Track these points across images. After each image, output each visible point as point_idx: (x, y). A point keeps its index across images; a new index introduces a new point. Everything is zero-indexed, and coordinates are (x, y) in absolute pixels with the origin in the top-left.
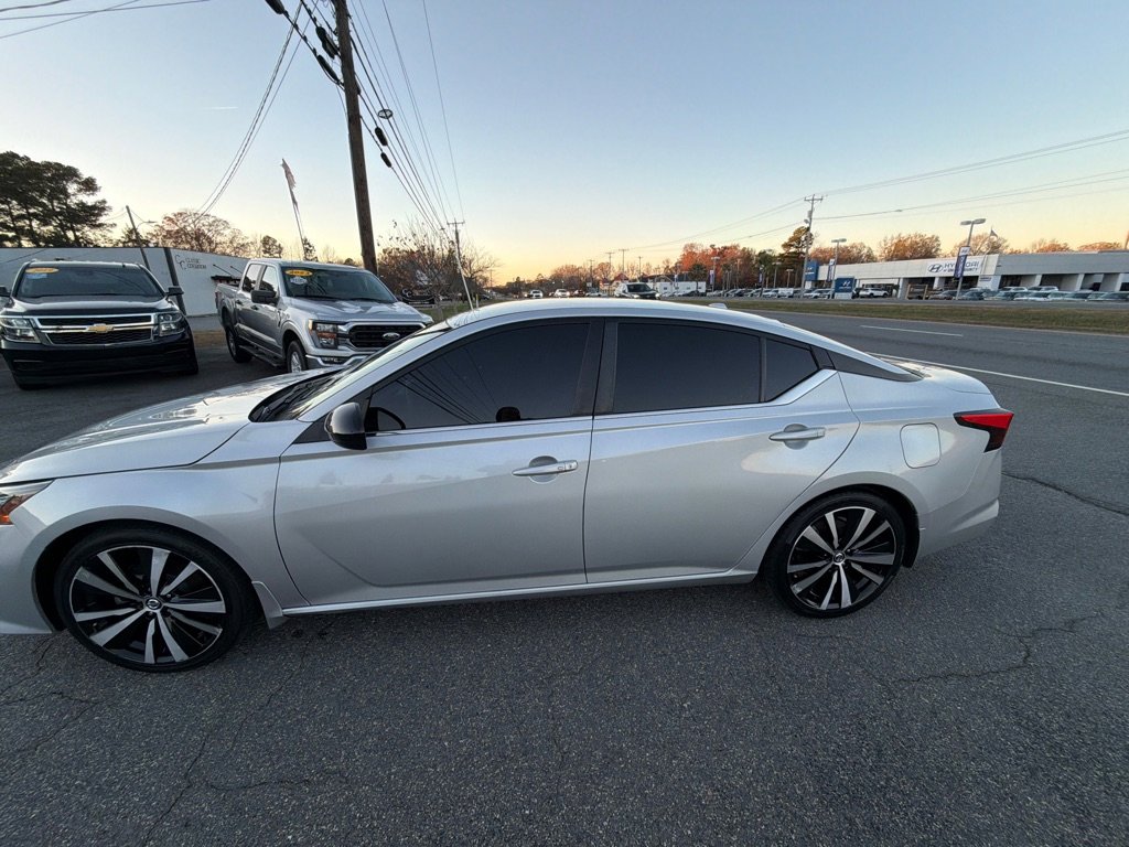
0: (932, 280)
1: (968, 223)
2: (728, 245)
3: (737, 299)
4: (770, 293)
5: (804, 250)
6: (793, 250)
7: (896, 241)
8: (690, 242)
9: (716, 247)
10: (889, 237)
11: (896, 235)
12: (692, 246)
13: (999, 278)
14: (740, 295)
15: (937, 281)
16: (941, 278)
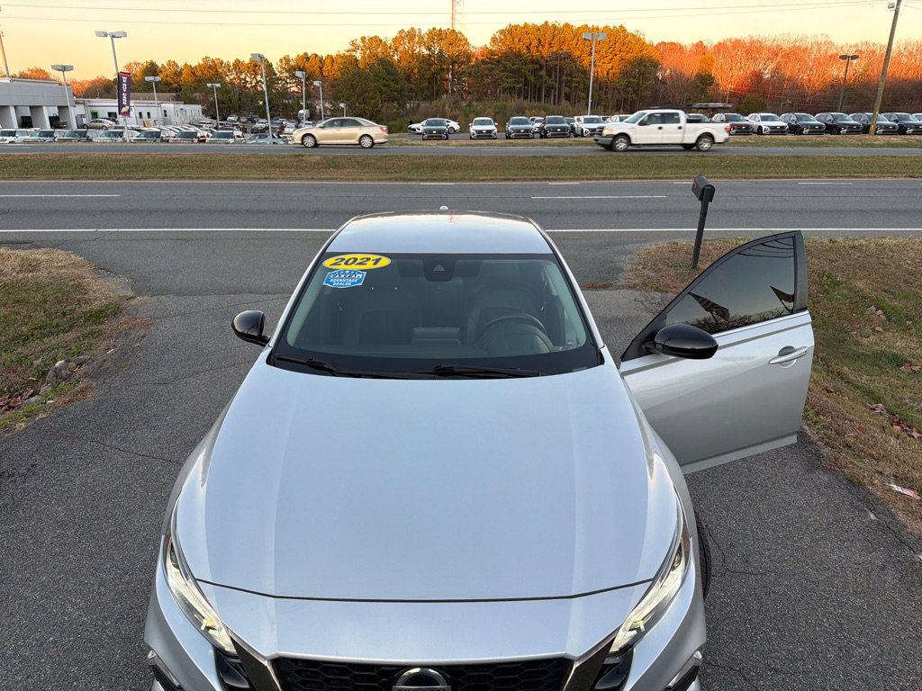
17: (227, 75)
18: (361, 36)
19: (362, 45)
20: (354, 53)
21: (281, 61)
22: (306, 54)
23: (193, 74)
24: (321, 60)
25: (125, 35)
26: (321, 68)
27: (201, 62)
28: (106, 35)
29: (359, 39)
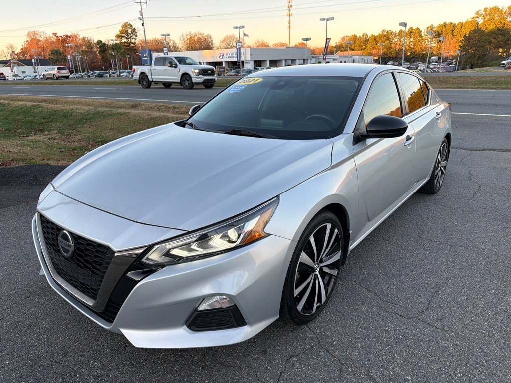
0: (221, 63)
1: (237, 28)
2: (69, 34)
3: (100, 80)
4: (125, 74)
5: (133, 41)
6: (124, 40)
7: (189, 37)
8: (33, 30)
9: (59, 35)
10: (185, 34)
11: (188, 33)
12: (35, 33)
13: (253, 62)
14: (100, 76)
15: (224, 64)
16: (225, 62)
17: (394, 39)
18: (484, 7)
19: (483, 13)
20: (477, 19)
21: (427, 29)
22: (445, 23)
23: (375, 40)
24: (454, 26)
25: (333, 19)
26: (452, 31)
27: (381, 33)
28: (324, 20)
29: (482, 9)
